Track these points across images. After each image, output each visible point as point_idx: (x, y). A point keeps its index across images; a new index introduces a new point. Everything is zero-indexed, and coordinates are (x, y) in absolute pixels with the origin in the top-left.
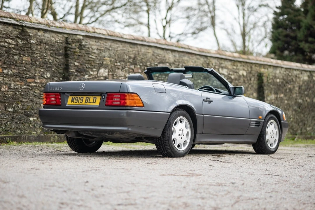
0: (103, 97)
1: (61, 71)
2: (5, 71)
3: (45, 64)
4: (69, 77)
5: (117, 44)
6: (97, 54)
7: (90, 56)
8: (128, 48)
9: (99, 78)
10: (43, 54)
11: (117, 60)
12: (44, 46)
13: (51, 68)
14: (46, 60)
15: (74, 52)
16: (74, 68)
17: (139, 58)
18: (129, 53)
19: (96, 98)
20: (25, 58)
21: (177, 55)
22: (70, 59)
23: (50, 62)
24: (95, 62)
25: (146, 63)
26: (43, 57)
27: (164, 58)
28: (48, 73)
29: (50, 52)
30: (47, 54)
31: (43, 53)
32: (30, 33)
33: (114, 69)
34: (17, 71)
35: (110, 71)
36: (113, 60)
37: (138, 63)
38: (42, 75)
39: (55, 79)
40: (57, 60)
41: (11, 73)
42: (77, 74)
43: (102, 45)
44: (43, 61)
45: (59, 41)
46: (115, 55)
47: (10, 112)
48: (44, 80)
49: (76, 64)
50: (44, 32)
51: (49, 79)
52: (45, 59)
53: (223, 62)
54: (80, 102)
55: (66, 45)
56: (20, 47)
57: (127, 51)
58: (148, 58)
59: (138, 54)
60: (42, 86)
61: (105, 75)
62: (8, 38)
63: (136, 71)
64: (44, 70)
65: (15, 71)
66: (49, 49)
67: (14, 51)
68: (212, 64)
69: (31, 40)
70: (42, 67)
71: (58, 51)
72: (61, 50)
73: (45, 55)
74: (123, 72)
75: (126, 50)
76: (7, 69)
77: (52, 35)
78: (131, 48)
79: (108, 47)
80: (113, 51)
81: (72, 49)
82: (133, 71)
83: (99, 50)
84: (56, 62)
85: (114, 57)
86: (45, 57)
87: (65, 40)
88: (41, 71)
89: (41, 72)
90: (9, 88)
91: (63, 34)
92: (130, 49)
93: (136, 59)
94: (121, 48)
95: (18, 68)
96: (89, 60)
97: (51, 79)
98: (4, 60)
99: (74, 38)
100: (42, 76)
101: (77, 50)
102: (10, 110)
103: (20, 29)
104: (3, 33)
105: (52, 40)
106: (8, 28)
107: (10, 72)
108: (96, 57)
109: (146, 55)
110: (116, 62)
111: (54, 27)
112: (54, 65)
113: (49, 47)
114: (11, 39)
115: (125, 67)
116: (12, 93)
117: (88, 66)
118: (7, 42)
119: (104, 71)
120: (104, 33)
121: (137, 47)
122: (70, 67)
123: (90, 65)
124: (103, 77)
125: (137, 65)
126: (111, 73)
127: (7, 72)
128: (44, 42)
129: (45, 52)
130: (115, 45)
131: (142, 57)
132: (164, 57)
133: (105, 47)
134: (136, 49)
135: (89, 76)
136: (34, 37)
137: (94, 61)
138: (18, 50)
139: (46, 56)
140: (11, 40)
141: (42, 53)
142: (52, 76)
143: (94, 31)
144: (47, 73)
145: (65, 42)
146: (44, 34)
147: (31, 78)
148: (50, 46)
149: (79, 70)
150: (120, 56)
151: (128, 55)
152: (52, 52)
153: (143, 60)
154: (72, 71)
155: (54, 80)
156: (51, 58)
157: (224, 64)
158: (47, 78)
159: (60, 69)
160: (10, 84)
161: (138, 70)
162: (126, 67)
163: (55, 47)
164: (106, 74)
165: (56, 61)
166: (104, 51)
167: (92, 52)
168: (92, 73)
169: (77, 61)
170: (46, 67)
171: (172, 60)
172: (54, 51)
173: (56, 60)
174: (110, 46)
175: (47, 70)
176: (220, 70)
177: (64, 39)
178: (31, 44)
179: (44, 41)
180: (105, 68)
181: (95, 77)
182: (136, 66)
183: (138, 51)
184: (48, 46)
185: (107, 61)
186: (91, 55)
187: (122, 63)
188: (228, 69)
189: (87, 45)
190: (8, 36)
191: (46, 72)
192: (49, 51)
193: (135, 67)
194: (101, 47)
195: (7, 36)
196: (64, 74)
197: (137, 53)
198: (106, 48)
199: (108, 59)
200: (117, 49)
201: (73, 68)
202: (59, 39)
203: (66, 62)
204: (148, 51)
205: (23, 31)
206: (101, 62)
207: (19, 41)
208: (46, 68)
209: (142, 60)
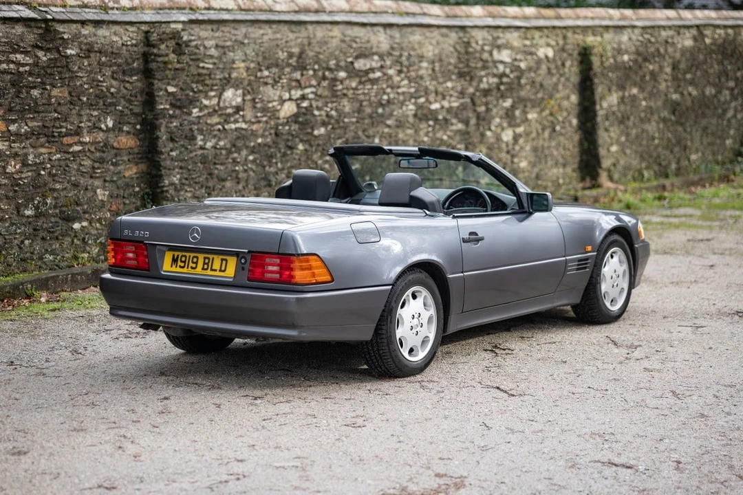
0: (243, 261)
1: (137, 110)
2: (13, 128)
3: (100, 98)
4: (155, 121)
5: (260, 28)
6: (217, 58)
7: (201, 65)
8: (286, 34)
9: (224, 112)
10: (96, 76)
11: (261, 64)
12: (98, 58)
13: (116, 106)
14: (102, 90)
15: (165, 63)
16: (167, 100)
17: (311, 54)
18: (288, 44)
19: (226, 260)
20: (55, 92)
21: (396, 33)
22: (156, 82)
23: (112, 94)
24: (212, 76)
25: (327, 62)
26: (95, 83)
27: (368, 45)
28: (109, 119)
29: (111, 69)
30: (104, 75)
31: (95, 74)
32: (64, 33)
33: (255, 87)
34: (40, 124)
35: (246, 92)
36: (252, 65)
37: (310, 64)
38: (94, 124)
39: (125, 128)
40: (127, 85)
41: (26, 130)
42: (174, 112)
43: (228, 35)
44: (97, 92)
45: (129, 43)
46: (257, 55)
47: (28, 217)
48: (101, 134)
49: (171, 89)
50: (94, 27)
51: (112, 132)
52: (100, 88)
53: (501, 35)
54: (192, 268)
55: (146, 49)
56: (43, 68)
57: (284, 41)
58: (330, 50)
59: (309, 44)
60: (95, 149)
61: (236, 102)
62: (15, 51)
63: (305, 83)
64: (100, 111)
65: (36, 124)
66: (109, 63)
67: (30, 79)
68: (477, 43)
69: (67, 48)
70: (94, 107)
71: (128, 64)
72: (136, 61)
73: (99, 77)
74: (276, 89)
75: (281, 39)
76: (16, 122)
77: (113, 31)
78: (292, 32)
79: (240, 38)
80: (252, 46)
81: (160, 56)
82: (298, 84)
83: (220, 49)
84: (125, 91)
85: (254, 59)
86: (100, 84)
87: (142, 39)
88: (92, 115)
89: (93, 119)
90: (25, 164)
91: (138, 25)
92: (291, 36)
93: (304, 56)
94: (271, 36)
95: (42, 117)
96: (199, 75)
97: (117, 130)
98: (10, 103)
99: (164, 30)
100: (96, 125)
101: (171, 59)
102: (29, 212)
103: (41, 28)
104: (5, 42)
105: (113, 41)
106: (14, 28)
107: (23, 128)
108: (215, 64)
109: (326, 43)
110: (260, 70)
111: (117, 9)
112: (121, 97)
113: (108, 58)
114: (22, 53)
115: (280, 78)
116: (30, 174)
117: (197, 87)
118: (13, 62)
119: (234, 95)
120: (230, 7)
121: (306, 29)
122: (157, 99)
123: (202, 86)
124: (232, 107)
125: (308, 70)
126: (249, 97)
127: (18, 130)
128: (97, 49)
129: (100, 72)
130: (256, 32)
131: (317, 49)
132: (368, 42)
133: (234, 39)
134: (304, 34)
135: (201, 110)
136: (73, 41)
137: (210, 75)
138: (38, 76)
139: (102, 79)
140: (23, 56)
141: (93, 75)
142: (117, 123)
143: (207, 5)
144: (105, 119)
145: (144, 43)
146: (97, 30)
147: (71, 135)
148: (110, 57)
149: (178, 104)
150: (267, 55)
151: (285, 49)
152: (115, 68)
153: (321, 57)
154: (162, 107)
155: (123, 131)
156: (114, 83)
157: (503, 38)
158: (108, 130)
159: (135, 105)
160: (26, 155)
161: (310, 81)
162: (283, 77)
163: (122, 56)
164: (239, 100)
165: (126, 89)
166: (231, 49)
167: (205, 55)
168: (206, 102)
169: (172, 82)
170: (104, 105)
171: (385, 47)
172: (119, 66)
173: (124, 87)
174: (245, 36)
175: (105, 112)
176: (495, 53)
177: (141, 37)
178: (67, 57)
179: (96, 47)
180: (236, 87)
181: (215, 111)
182: (305, 72)
183: (309, 38)
184: (106, 57)
185: (240, 70)
186: (203, 62)
187: (274, 70)
188: (512, 48)
189: (194, 40)
190: (16, 47)
191: (104, 116)
192: (108, 69)
193: (302, 75)
194: (225, 41)
195: (11, 47)
196: (144, 116)
197: (306, 42)
198: (236, 41)
199: (242, 65)
200: (260, 41)
201: (164, 101)
202: (129, 36)
203: (149, 88)
204: (331, 34)
205: (48, 30)
206: (227, 76)
207: (41, 54)
208: (105, 107)
209: (317, 56)
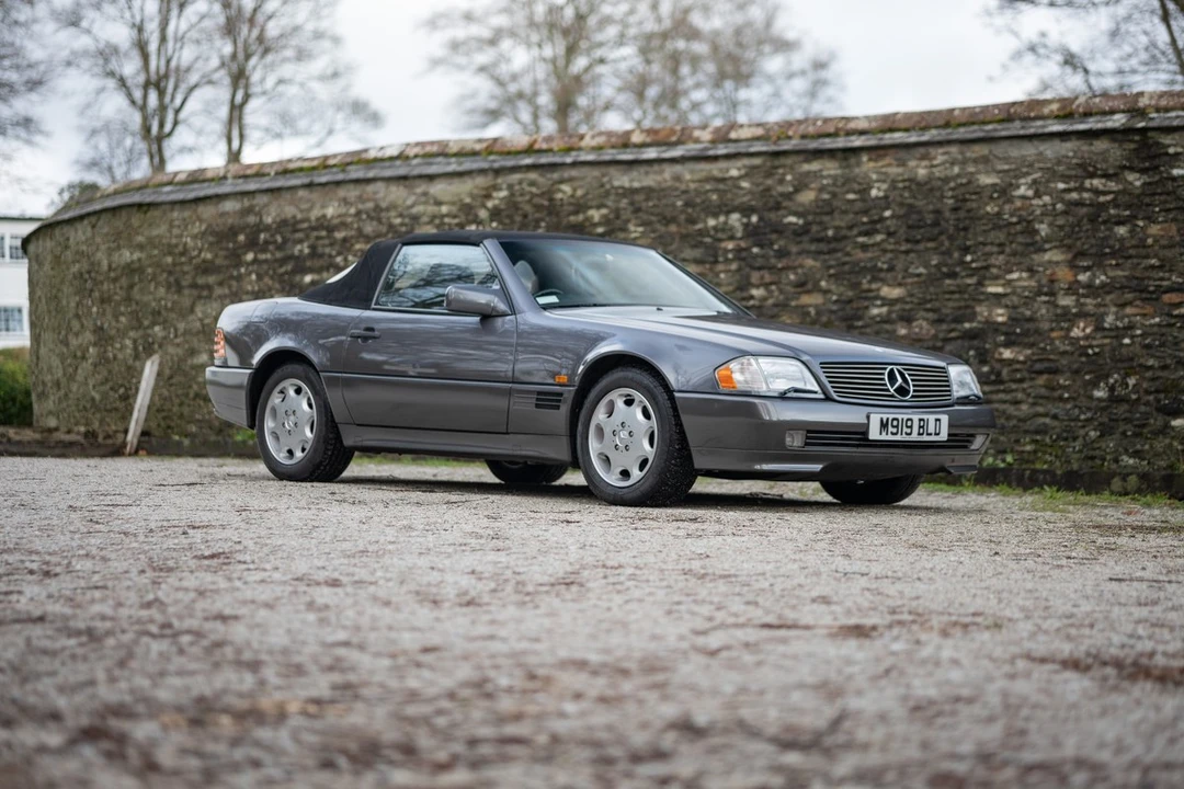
2: (1083, 277)
20: (1154, 229)
32: (1169, 146)
34: (1126, 273)
47: (1100, 400)
62: (1092, 176)
65: (1120, 273)
69: (1173, 167)
90: (1099, 328)
116: (1107, 341)
118: (1087, 190)
138: (1128, 207)
178: (1174, 179)
195: (1085, 170)
207: (1131, 177)
